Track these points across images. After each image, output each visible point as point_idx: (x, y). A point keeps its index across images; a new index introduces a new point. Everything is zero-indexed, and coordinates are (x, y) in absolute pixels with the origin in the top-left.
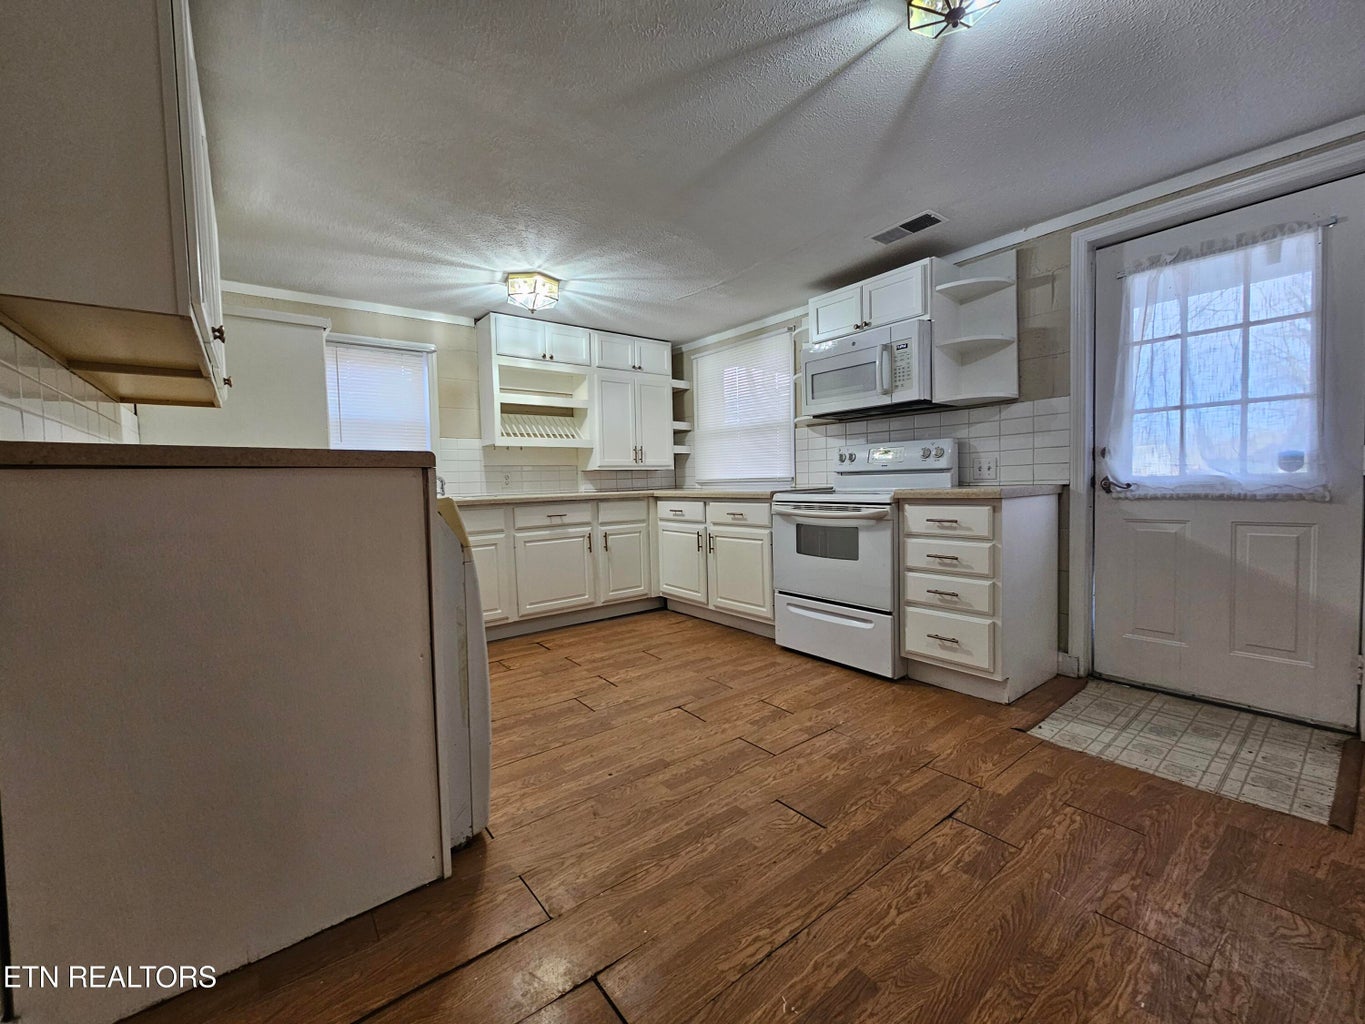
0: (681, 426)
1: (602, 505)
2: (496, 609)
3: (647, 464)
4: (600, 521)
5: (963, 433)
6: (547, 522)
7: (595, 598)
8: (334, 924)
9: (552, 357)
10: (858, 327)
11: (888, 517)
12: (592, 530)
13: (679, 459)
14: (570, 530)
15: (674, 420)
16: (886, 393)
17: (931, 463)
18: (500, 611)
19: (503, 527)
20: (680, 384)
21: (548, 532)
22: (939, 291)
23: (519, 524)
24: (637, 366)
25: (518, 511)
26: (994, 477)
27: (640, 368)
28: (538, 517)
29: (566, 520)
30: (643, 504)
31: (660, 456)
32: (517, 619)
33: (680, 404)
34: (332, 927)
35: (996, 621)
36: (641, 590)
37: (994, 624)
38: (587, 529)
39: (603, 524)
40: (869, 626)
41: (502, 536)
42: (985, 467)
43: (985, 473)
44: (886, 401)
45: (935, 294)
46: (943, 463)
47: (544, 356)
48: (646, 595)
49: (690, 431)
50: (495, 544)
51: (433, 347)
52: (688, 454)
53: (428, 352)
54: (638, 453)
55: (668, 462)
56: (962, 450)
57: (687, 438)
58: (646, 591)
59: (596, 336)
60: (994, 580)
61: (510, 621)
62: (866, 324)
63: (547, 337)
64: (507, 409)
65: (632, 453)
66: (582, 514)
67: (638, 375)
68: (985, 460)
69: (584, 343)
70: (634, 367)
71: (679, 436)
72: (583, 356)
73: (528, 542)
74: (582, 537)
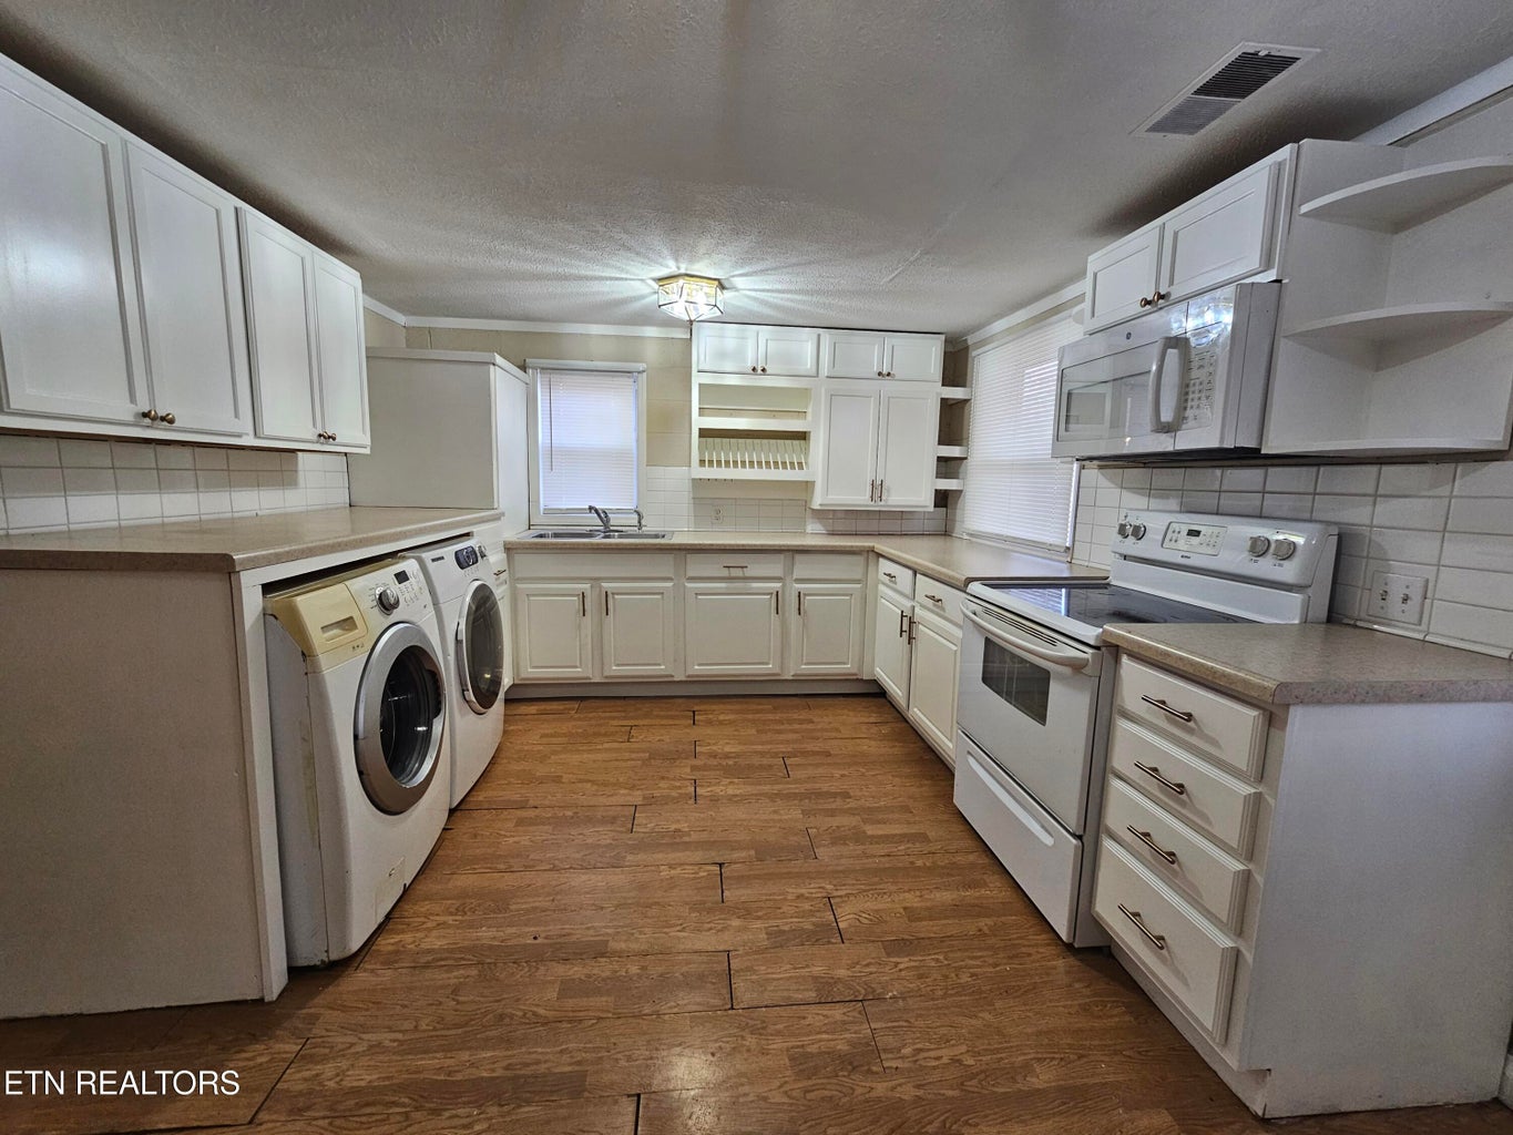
0: (953, 451)
1: (798, 557)
2: (659, 665)
3: (890, 503)
4: (795, 577)
5: (1355, 515)
6: (725, 573)
7: (782, 668)
8: (156, 1006)
9: (763, 370)
10: (1148, 303)
11: (1087, 670)
12: (784, 586)
13: (943, 499)
14: (754, 585)
15: (939, 444)
16: (1168, 429)
17: (1266, 567)
18: (663, 667)
19: (671, 575)
20: (956, 393)
21: (723, 585)
22: (1305, 215)
23: (690, 573)
24: (885, 372)
25: (691, 559)
26: (1415, 619)
27: (889, 374)
28: (713, 567)
29: (749, 572)
30: (860, 559)
31: (914, 491)
32: (684, 679)
33: (953, 422)
34: (153, 1009)
35: (1242, 949)
36: (848, 668)
37: (1238, 953)
38: (777, 585)
39: (799, 581)
40: (1049, 841)
41: (670, 584)
42: (1396, 593)
43: (1394, 607)
44: (1165, 444)
45: (1296, 217)
46: (1288, 572)
47: (754, 369)
48: (855, 675)
49: (966, 458)
50: (662, 593)
51: (641, 366)
52: (961, 491)
53: (639, 372)
54: (877, 489)
55: (926, 500)
56: (1346, 549)
57: (962, 470)
58: (855, 671)
59: (828, 336)
60: (1251, 866)
61: (675, 679)
62: (1161, 297)
63: (757, 343)
64: (704, 433)
65: (869, 488)
66: (774, 567)
67: (887, 384)
68: (1401, 580)
69: (809, 348)
70: (880, 374)
71: (947, 467)
72: (808, 364)
73: (701, 594)
74: (768, 594)
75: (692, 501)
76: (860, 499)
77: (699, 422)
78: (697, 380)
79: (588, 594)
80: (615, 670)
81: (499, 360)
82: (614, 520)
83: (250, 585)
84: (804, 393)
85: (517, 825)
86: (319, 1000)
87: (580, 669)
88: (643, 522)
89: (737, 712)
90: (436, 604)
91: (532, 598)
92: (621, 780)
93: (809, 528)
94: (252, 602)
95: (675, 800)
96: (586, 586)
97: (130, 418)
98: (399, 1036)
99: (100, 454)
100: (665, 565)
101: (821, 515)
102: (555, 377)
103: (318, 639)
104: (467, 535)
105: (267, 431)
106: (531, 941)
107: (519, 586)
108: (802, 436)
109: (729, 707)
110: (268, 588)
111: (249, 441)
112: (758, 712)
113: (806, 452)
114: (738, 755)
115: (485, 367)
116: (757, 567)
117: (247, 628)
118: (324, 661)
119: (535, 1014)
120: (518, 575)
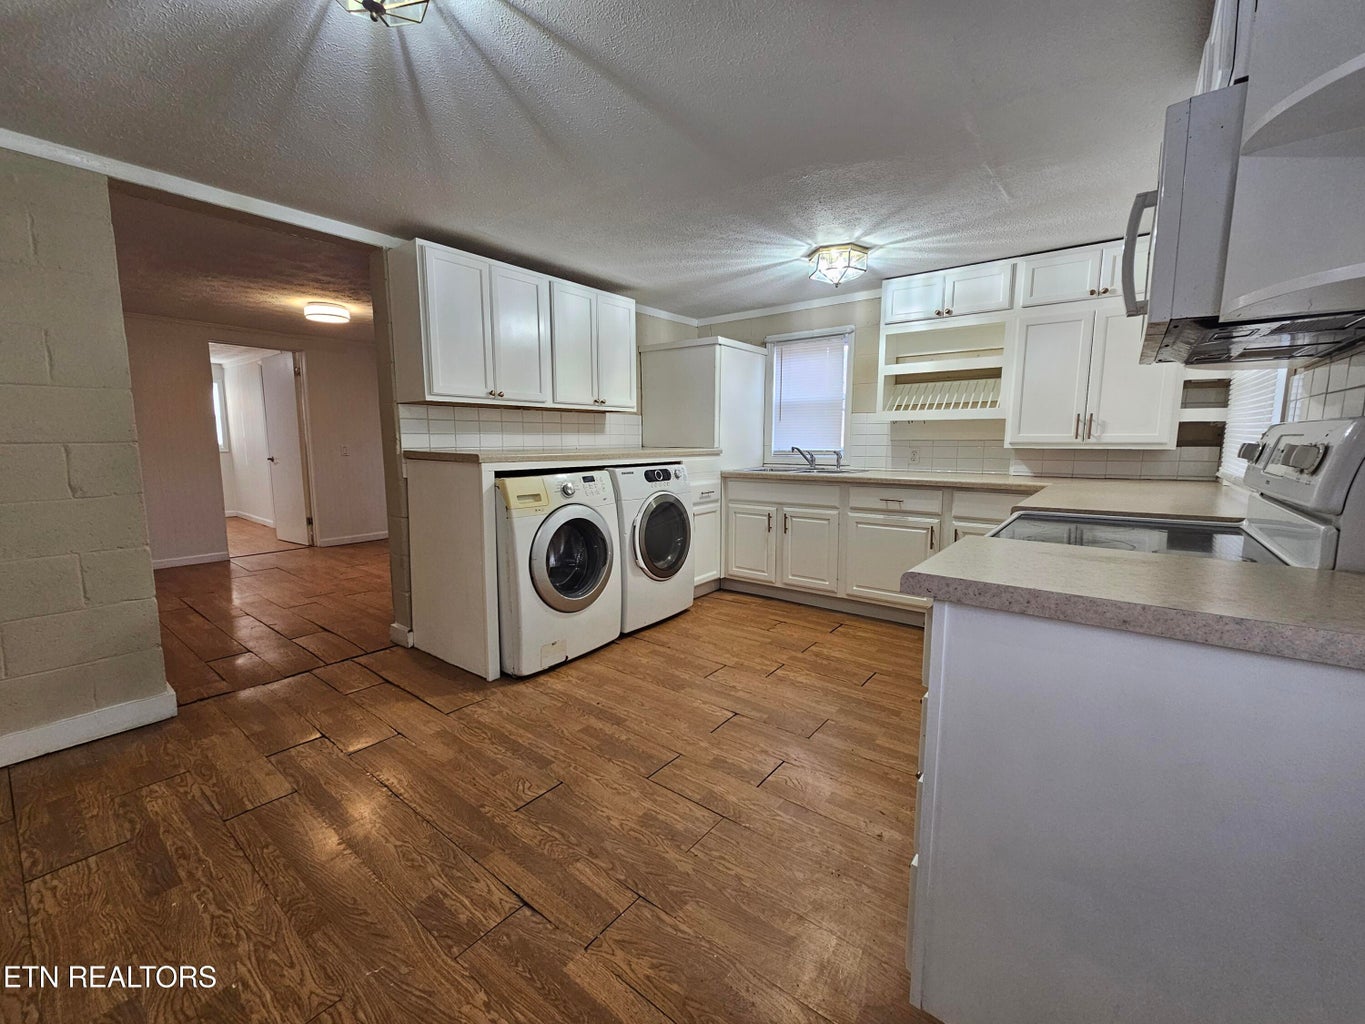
0: (1210, 373)
1: (958, 495)
3: (1103, 440)
4: (954, 513)
6: (882, 505)
9: (948, 312)
12: (939, 522)
14: (910, 519)
19: (837, 505)
21: (882, 517)
23: (853, 504)
25: (854, 491)
27: (1106, 291)
28: (872, 499)
29: (906, 506)
31: (1144, 425)
38: (933, 521)
39: (957, 519)
41: (835, 512)
47: (939, 313)
49: (1232, 380)
53: (847, 334)
54: (1086, 426)
55: (1163, 437)
59: (1025, 263)
65: (1073, 424)
66: (932, 503)
69: (1003, 279)
70: (1093, 292)
72: (1001, 298)
73: (860, 523)
74: (924, 529)
75: (890, 443)
76: (1063, 436)
77: (886, 370)
78: (885, 331)
79: (773, 515)
80: (791, 579)
81: (721, 340)
82: (819, 459)
83: (488, 472)
84: (998, 329)
85: (651, 652)
86: (502, 689)
87: (764, 574)
88: (842, 462)
89: (875, 632)
90: (618, 499)
91: (738, 515)
92: (735, 649)
93: (1012, 470)
94: (488, 479)
95: (755, 671)
96: (772, 509)
97: (483, 395)
98: (510, 713)
99: (472, 413)
100: (831, 495)
101: (1025, 454)
102: (785, 348)
103: (514, 502)
104: (678, 463)
105: (559, 399)
106: (595, 704)
107: (730, 505)
108: (996, 373)
109: (871, 627)
110: (499, 474)
111: (549, 404)
112: (897, 637)
113: (996, 389)
114: (838, 660)
115: (711, 348)
116: (912, 502)
117: (484, 491)
118: (514, 513)
119: (562, 731)
120: (731, 497)
